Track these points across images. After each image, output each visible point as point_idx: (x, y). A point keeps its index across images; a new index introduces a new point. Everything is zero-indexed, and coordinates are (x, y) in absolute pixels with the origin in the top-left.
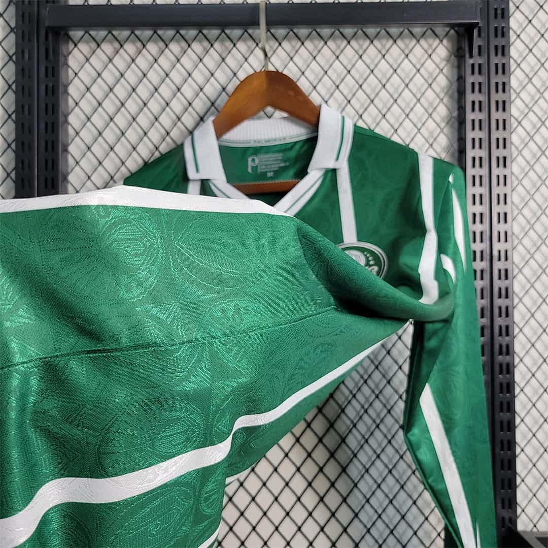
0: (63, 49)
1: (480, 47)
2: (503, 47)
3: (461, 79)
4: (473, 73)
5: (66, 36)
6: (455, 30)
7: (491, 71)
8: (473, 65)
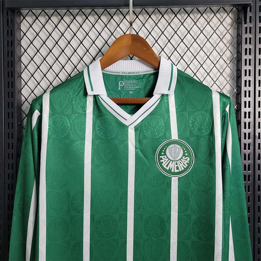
0: (17, 20)
1: (250, 17)
3: (239, 36)
4: (246, 33)
5: (19, 13)
6: (236, 8)
7: (257, 31)
8: (246, 28)
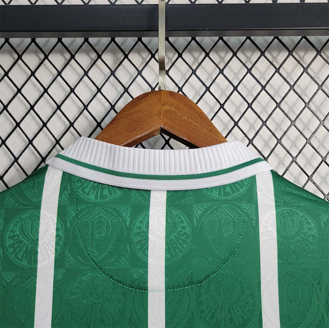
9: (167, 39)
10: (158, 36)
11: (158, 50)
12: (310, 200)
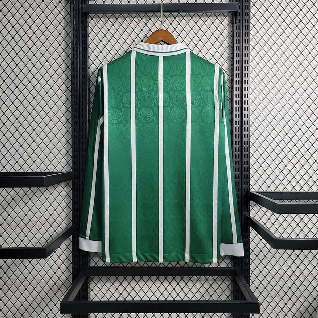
1: (239, 19)
2: (248, 19)
3: (232, 31)
4: (237, 29)
5: (89, 16)
6: (231, 13)
7: (243, 29)
8: (237, 26)
9: (163, 14)
10: (160, 13)
11: (160, 16)
12: (196, 57)
